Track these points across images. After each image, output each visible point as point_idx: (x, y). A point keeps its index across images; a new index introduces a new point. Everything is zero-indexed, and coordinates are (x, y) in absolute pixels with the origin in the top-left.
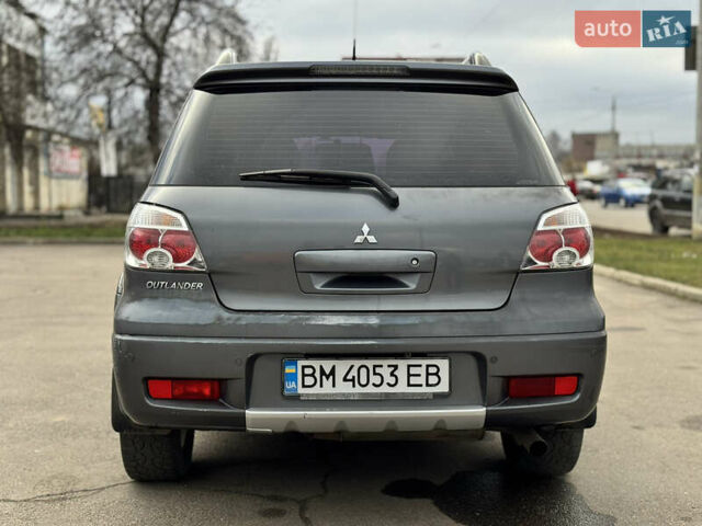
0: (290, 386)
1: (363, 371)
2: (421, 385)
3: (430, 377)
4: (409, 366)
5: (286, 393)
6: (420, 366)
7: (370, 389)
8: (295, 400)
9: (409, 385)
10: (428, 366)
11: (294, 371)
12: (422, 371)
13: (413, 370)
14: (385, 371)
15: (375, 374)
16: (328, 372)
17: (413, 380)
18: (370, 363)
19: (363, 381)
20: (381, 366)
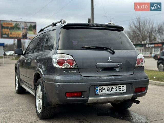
0: (97, 92)
1: (111, 88)
2: (121, 91)
3: (123, 89)
4: (119, 87)
5: (96, 94)
6: (121, 86)
7: (112, 92)
8: (98, 95)
9: (119, 91)
10: (122, 86)
11: (97, 89)
12: (121, 88)
13: (120, 88)
14: (114, 88)
15: (113, 89)
16: (104, 89)
17: (120, 90)
18: (112, 86)
19: (111, 90)
20: (114, 87)
